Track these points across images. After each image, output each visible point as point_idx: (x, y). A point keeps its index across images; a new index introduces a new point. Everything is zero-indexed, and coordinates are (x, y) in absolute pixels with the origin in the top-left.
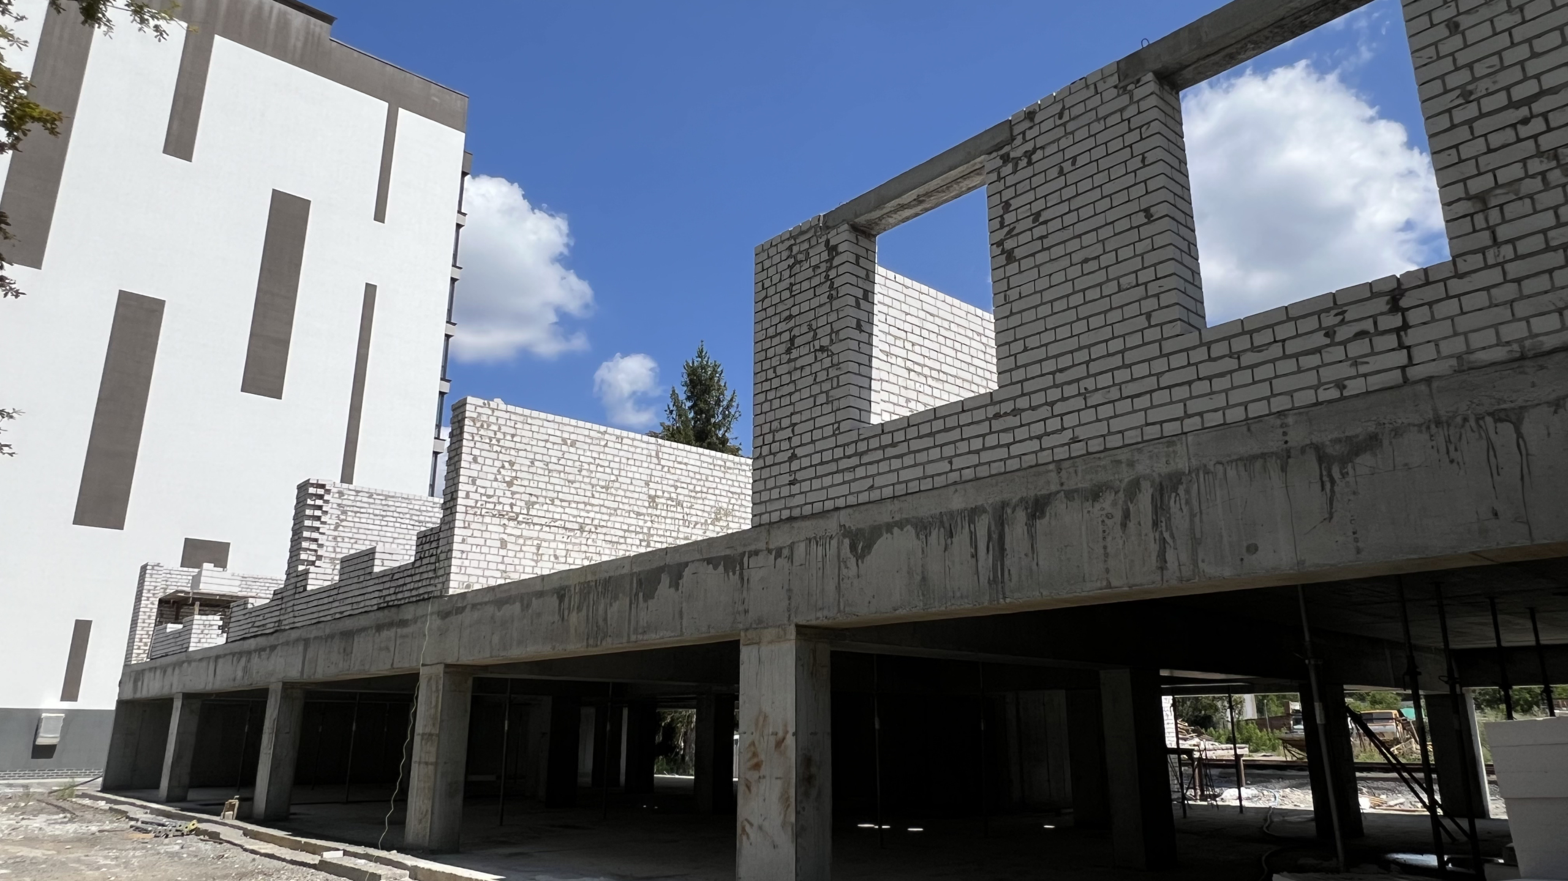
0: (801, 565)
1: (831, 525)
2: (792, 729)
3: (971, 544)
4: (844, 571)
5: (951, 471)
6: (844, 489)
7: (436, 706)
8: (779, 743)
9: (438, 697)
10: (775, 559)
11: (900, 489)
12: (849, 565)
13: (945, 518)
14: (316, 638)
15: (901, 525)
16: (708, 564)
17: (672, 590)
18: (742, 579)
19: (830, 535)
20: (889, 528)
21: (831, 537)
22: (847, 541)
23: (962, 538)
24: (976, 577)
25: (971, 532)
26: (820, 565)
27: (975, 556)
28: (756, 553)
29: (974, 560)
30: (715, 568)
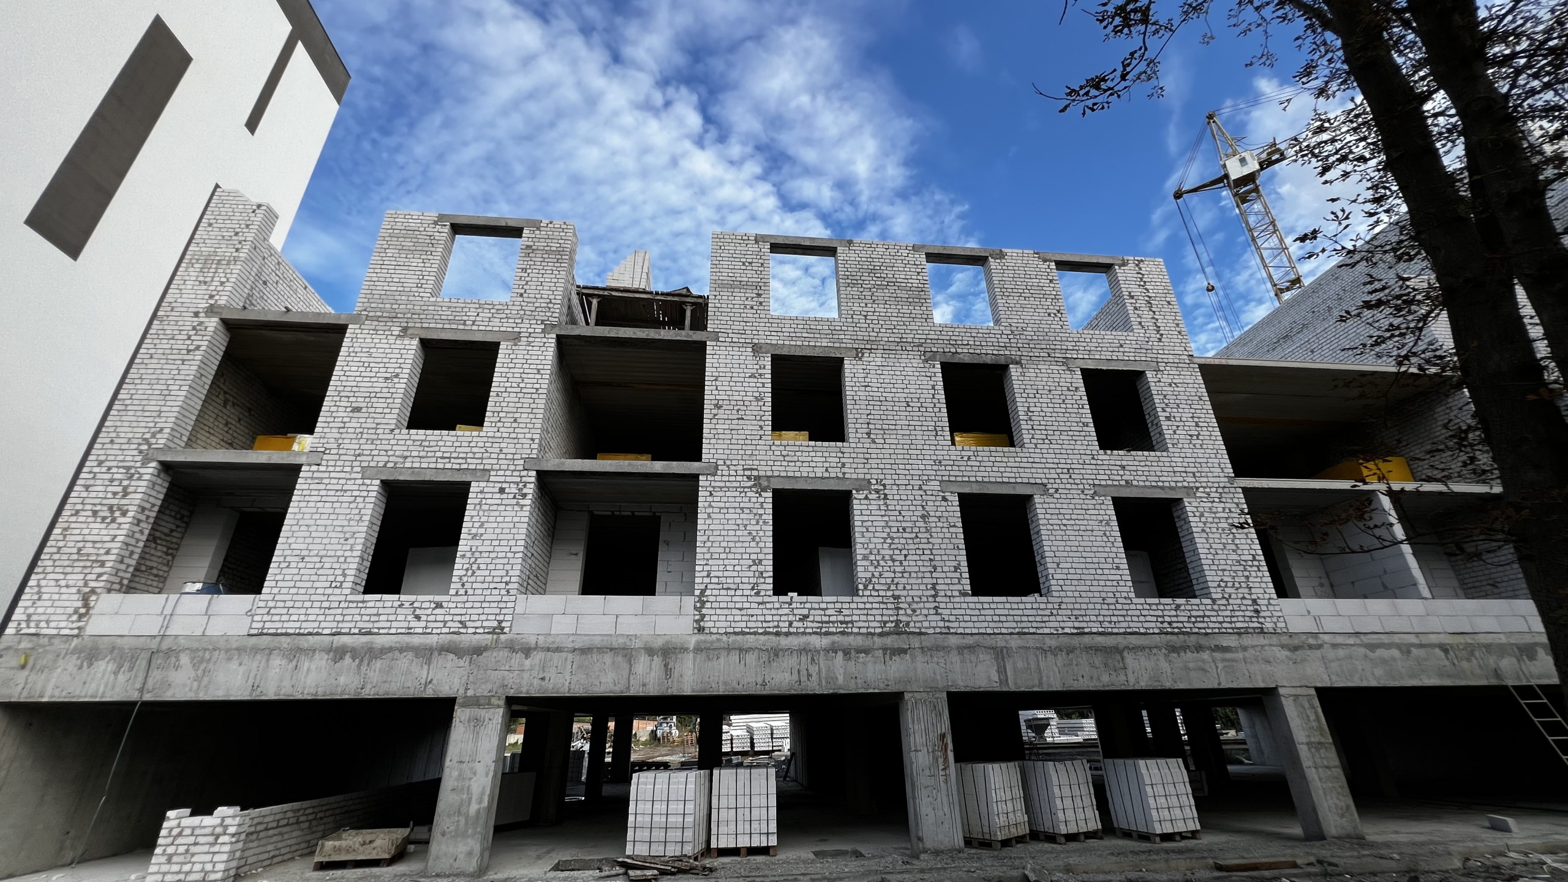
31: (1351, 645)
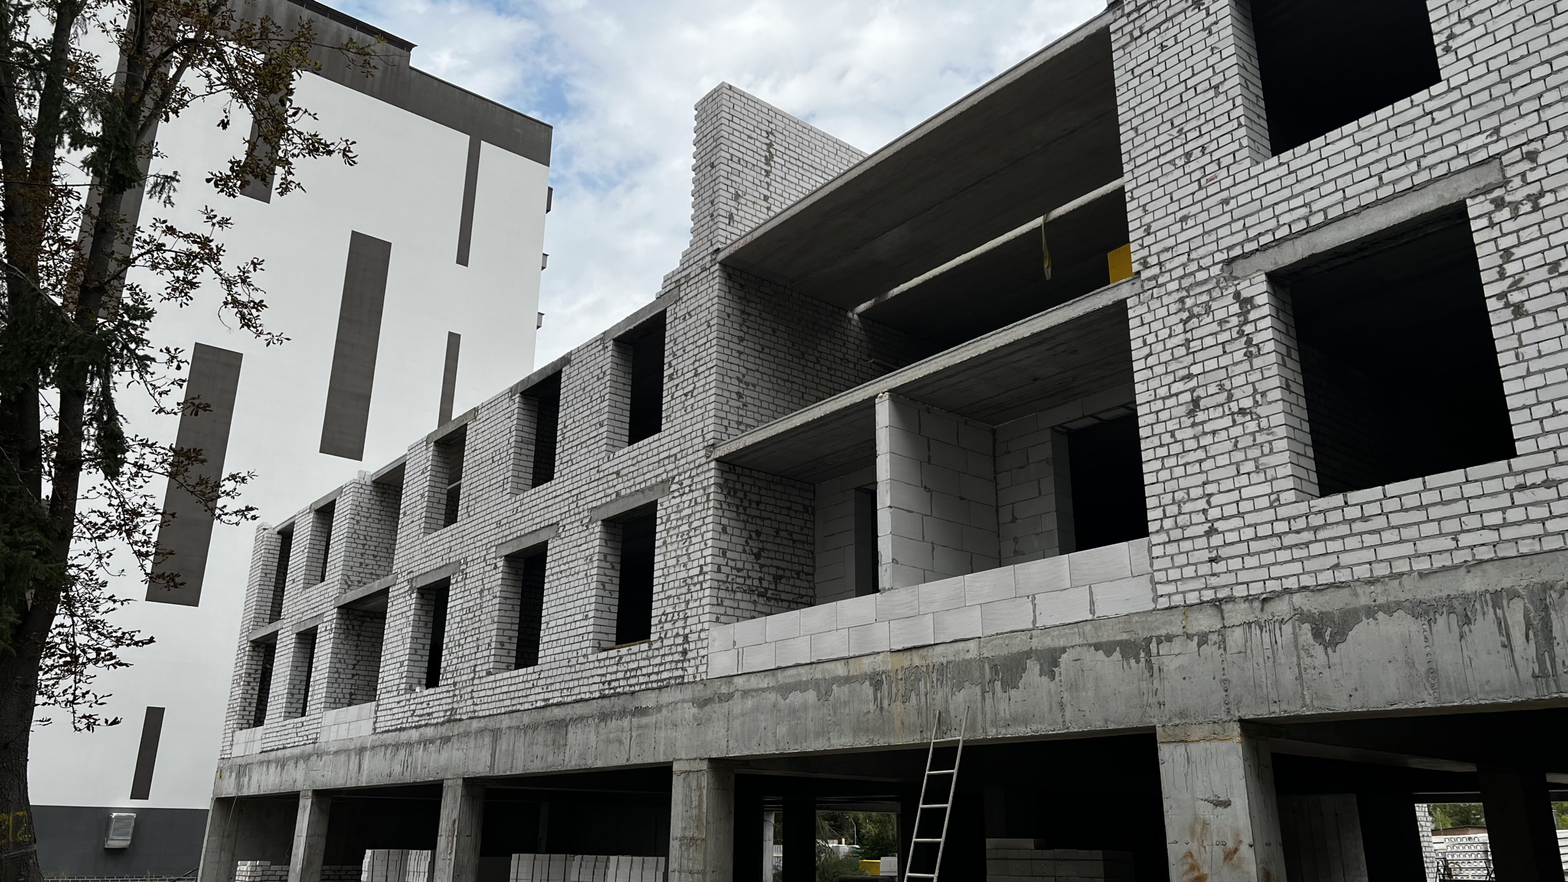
0: (1240, 652)
1: (1281, 607)
2: (1247, 838)
3: (1500, 633)
4: (1307, 660)
5: (1457, 548)
6: (1296, 568)
7: (700, 806)
8: (1230, 855)
9: (700, 796)
10: (1199, 645)
11: (1381, 570)
12: (1312, 652)
13: (1456, 603)
14: (509, 728)
15: (1389, 609)
16: (1097, 649)
17: (1045, 679)
18: (1151, 669)
19: (1280, 618)
20: (1371, 612)
21: (1282, 621)
22: (1307, 627)
23: (1484, 627)
24: (1513, 670)
25: (1497, 618)
26: (1269, 653)
27: (1508, 645)
28: (1169, 638)
29: (1508, 651)
30: (1109, 653)
31: (763, 690)
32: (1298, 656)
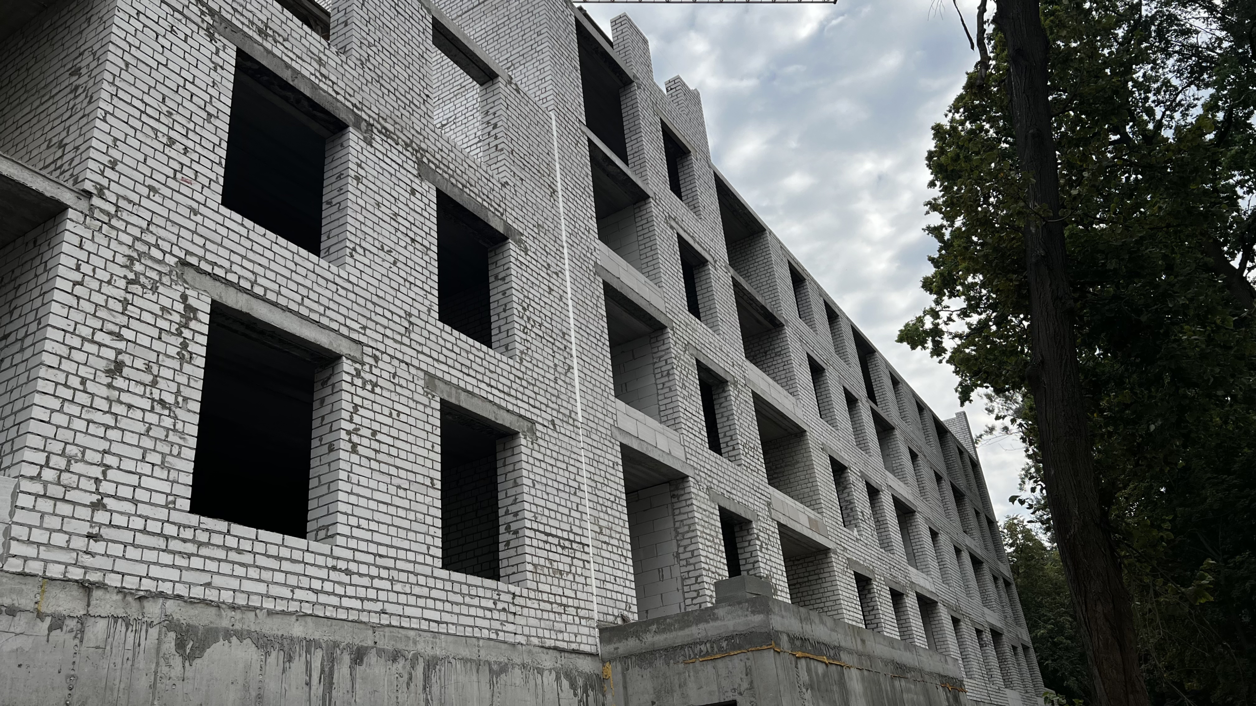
0: (97, 647)
1: (153, 609)
3: (306, 673)
4: (164, 669)
5: (292, 599)
10: (50, 629)
12: (172, 662)
13: (285, 642)
15: (241, 635)
19: (149, 621)
20: (228, 635)
21: (150, 625)
22: (172, 635)
23: (298, 665)
24: (308, 703)
25: (307, 661)
26: (129, 655)
27: (308, 684)
29: (308, 687)
32: (157, 664)
